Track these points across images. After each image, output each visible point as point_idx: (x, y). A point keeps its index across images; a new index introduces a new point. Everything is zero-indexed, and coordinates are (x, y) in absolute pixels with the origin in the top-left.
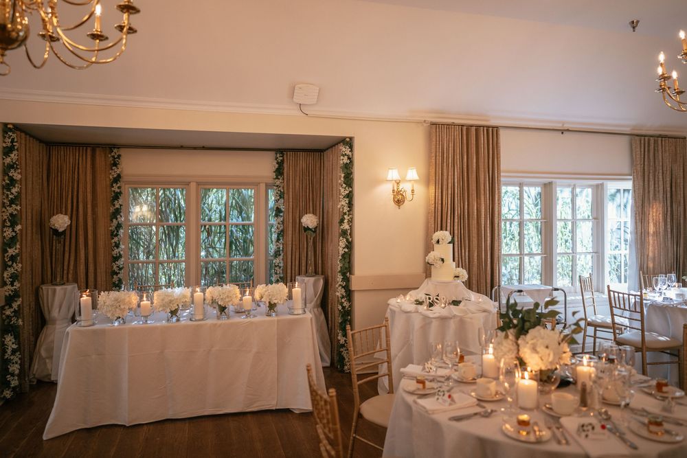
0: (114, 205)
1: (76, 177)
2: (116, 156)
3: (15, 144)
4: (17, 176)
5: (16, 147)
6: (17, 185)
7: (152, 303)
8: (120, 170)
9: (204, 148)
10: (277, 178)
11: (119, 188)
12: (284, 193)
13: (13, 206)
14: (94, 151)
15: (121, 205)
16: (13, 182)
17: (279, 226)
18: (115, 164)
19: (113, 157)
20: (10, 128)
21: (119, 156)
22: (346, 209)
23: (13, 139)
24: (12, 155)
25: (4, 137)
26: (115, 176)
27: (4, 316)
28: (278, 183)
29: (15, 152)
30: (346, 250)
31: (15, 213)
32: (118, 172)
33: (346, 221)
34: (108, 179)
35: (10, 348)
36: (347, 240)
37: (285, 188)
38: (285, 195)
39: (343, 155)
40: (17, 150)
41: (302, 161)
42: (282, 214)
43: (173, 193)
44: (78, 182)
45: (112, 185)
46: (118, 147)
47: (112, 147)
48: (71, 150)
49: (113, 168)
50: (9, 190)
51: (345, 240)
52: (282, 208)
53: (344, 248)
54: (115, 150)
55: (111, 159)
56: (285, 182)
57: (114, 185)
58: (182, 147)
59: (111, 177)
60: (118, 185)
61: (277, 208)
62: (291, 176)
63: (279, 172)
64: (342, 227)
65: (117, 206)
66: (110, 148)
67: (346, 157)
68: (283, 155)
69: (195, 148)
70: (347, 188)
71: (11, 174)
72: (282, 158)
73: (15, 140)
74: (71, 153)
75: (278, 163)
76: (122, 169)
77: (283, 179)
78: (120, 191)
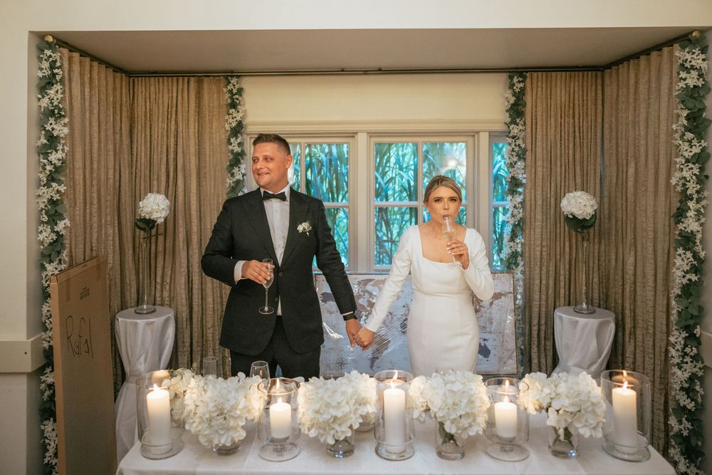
0: (233, 175)
1: (173, 128)
2: (235, 91)
3: (56, 71)
4: (60, 129)
5: (58, 78)
6: (60, 147)
7: (295, 410)
8: (241, 115)
9: (380, 71)
10: (514, 122)
11: (240, 144)
12: (525, 151)
13: (54, 184)
14: (200, 83)
15: (244, 175)
16: (52, 140)
17: (516, 211)
18: (233, 105)
19: (231, 91)
20: (47, 42)
21: (240, 91)
22: (692, 188)
23: (55, 62)
24: (52, 92)
25: (40, 60)
26: (234, 125)
27: (43, 385)
28: (516, 131)
29: (58, 87)
30: (694, 278)
31: (56, 197)
32: (239, 119)
33: (691, 213)
34: (223, 131)
35: (52, 443)
36: (695, 256)
37: (529, 141)
38: (528, 153)
39: (688, 70)
40: (62, 81)
41: (561, 90)
42: (520, 190)
43: (327, 150)
44: (176, 136)
45: (229, 140)
46: (238, 74)
47: (229, 75)
48: (165, 83)
49: (231, 111)
50: (46, 155)
51: (689, 254)
52: (522, 177)
53: (687, 272)
54: (234, 81)
55: (228, 95)
56: (529, 130)
57: (232, 140)
58: (342, 72)
59: (227, 127)
60: (239, 140)
61: (513, 178)
62: (539, 117)
63: (516, 111)
64: (681, 226)
65: (239, 177)
66: (226, 77)
67: (694, 74)
68: (525, 78)
69: (366, 72)
70: (695, 142)
71: (49, 128)
72: (522, 85)
73: (58, 64)
74: (166, 87)
75: (514, 94)
76: (245, 111)
77: (525, 124)
78: (243, 151)
